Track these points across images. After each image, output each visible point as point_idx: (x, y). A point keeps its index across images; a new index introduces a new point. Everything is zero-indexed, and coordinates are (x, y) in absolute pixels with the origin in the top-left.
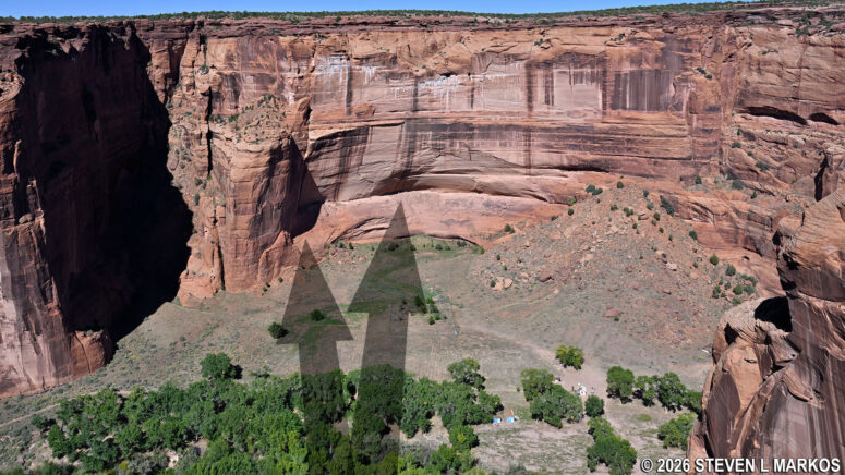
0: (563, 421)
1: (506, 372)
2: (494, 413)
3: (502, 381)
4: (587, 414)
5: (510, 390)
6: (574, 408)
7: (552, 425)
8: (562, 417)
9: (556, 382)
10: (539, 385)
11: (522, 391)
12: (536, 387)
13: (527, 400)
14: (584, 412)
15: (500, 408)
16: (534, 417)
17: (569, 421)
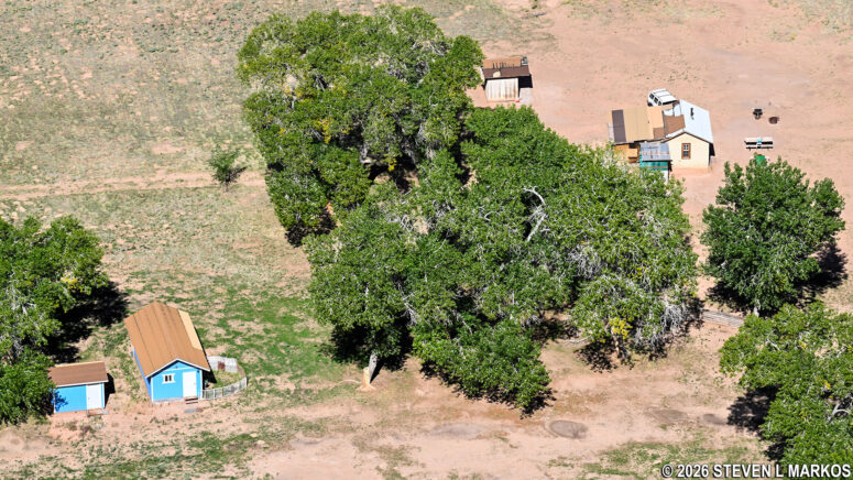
0: (555, 358)
1: (127, 53)
2: (60, 348)
3: (106, 119)
4: (723, 293)
5: (164, 178)
6: (625, 264)
7: (476, 390)
8: (553, 331)
9: (498, 93)
10: (376, 126)
11: (254, 180)
12: (355, 138)
13: (295, 236)
14: (704, 285)
15: (107, 305)
16: (350, 345)
17: (597, 353)
